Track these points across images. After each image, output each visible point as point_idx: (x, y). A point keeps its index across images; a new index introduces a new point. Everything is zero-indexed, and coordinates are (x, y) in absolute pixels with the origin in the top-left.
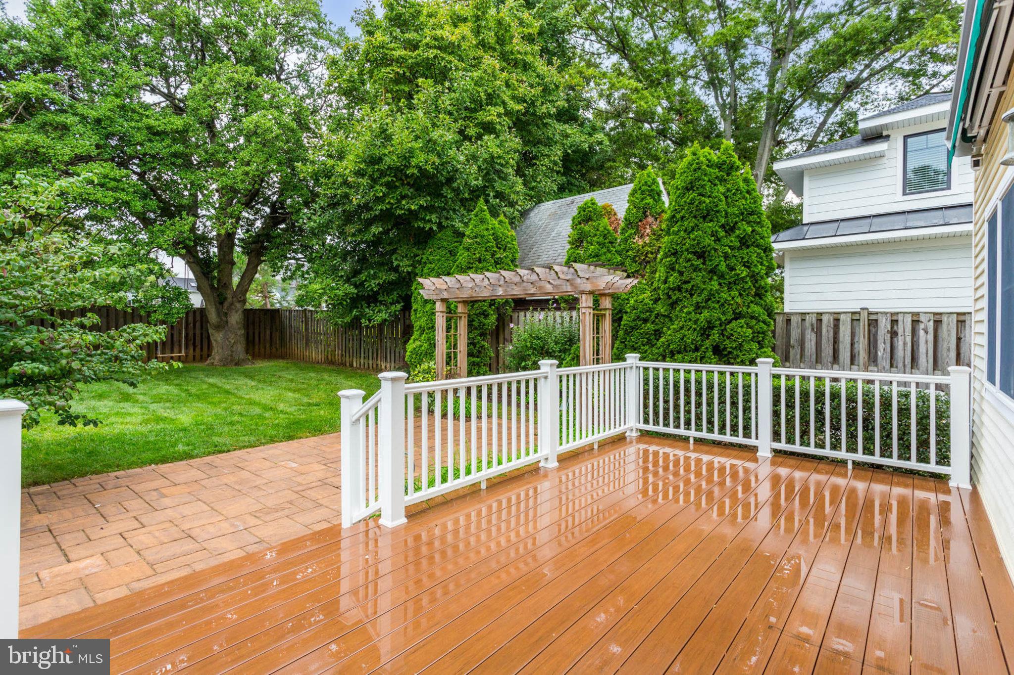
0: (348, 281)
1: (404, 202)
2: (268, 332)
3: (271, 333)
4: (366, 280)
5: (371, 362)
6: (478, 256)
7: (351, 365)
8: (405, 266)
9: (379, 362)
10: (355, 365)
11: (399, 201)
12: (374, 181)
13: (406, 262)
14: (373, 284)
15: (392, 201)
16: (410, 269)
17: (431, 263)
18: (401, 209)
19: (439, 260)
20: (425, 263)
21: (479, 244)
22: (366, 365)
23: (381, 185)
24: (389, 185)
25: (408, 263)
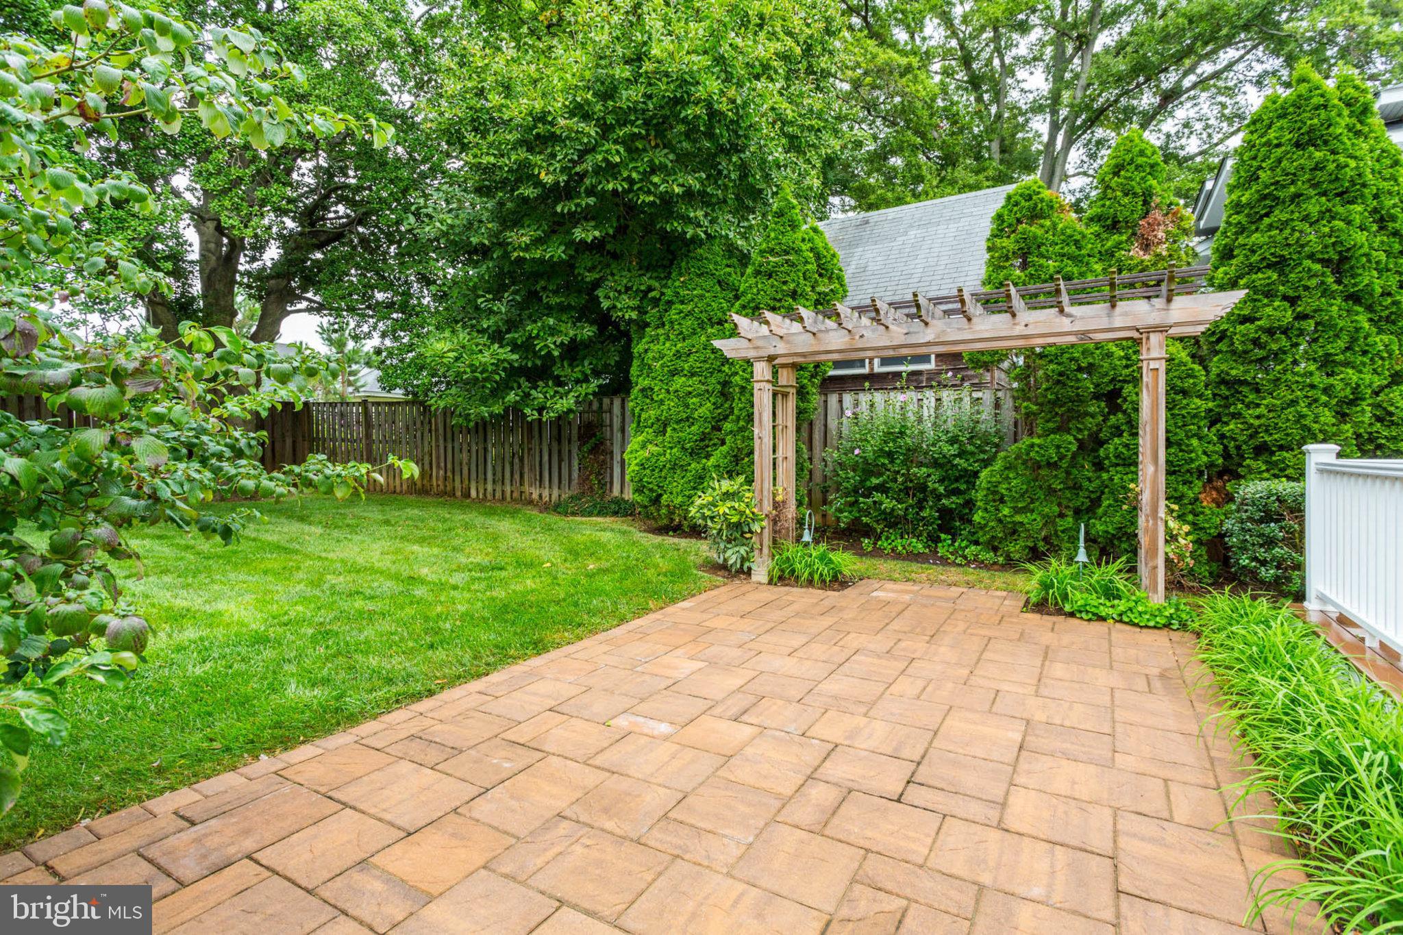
0: (497, 337)
1: (656, 179)
2: (289, 442)
3: (294, 442)
4: (537, 336)
5: (508, 489)
6: (792, 286)
7: (467, 495)
8: (625, 308)
9: (526, 487)
10: (473, 493)
11: (646, 176)
12: (606, 130)
13: (625, 301)
14: (551, 344)
15: (634, 175)
16: (634, 315)
17: (682, 302)
18: (649, 193)
19: (701, 297)
20: (670, 303)
21: (794, 265)
22: (498, 495)
23: (616, 142)
24: (629, 143)
25: (632, 303)
